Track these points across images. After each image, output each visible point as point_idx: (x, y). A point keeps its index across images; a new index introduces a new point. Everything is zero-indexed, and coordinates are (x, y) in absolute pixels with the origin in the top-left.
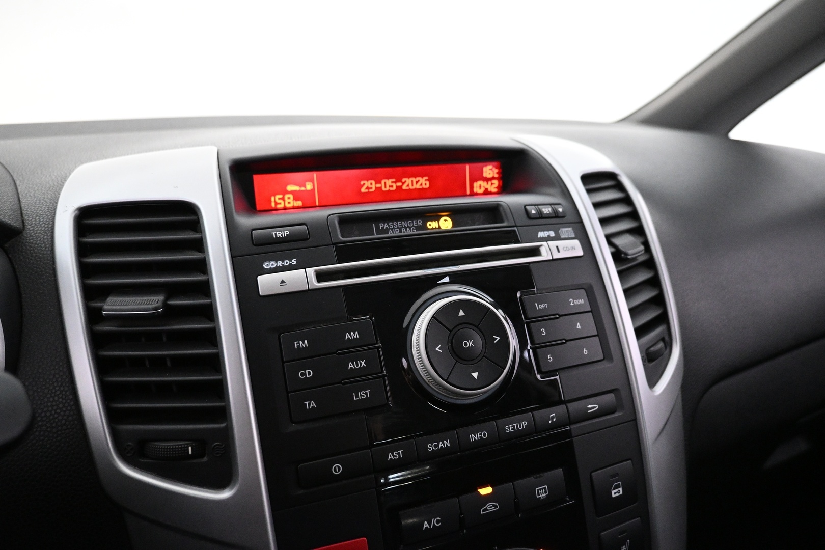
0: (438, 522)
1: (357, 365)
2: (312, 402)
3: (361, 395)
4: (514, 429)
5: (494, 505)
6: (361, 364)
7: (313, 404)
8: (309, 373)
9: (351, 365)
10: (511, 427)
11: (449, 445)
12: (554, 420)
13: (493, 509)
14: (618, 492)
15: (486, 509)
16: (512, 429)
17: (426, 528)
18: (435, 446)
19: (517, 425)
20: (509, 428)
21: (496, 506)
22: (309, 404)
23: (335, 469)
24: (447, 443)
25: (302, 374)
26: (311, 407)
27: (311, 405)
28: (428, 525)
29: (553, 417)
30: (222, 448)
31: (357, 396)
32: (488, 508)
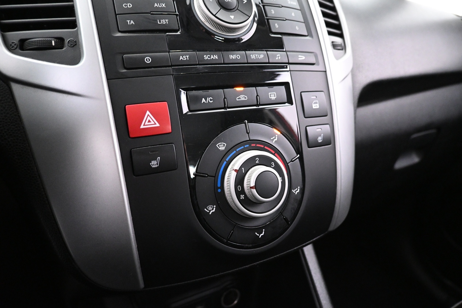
0: (211, 100)
1: (160, 5)
2: (132, 21)
3: (162, 22)
4: (256, 57)
5: (244, 97)
6: (162, 5)
7: (132, 22)
8: (130, 5)
9: (156, 5)
10: (254, 56)
11: (217, 58)
12: (279, 58)
13: (243, 99)
14: (316, 106)
15: (240, 98)
16: (255, 57)
17: (204, 102)
18: (209, 57)
19: (258, 56)
20: (253, 56)
21: (246, 98)
22: (130, 22)
23: (147, 60)
24: (216, 57)
25: (125, 5)
26: (131, 24)
27: (131, 23)
28: (205, 101)
29: (278, 57)
30: (74, 42)
31: (160, 22)
32: (241, 98)
